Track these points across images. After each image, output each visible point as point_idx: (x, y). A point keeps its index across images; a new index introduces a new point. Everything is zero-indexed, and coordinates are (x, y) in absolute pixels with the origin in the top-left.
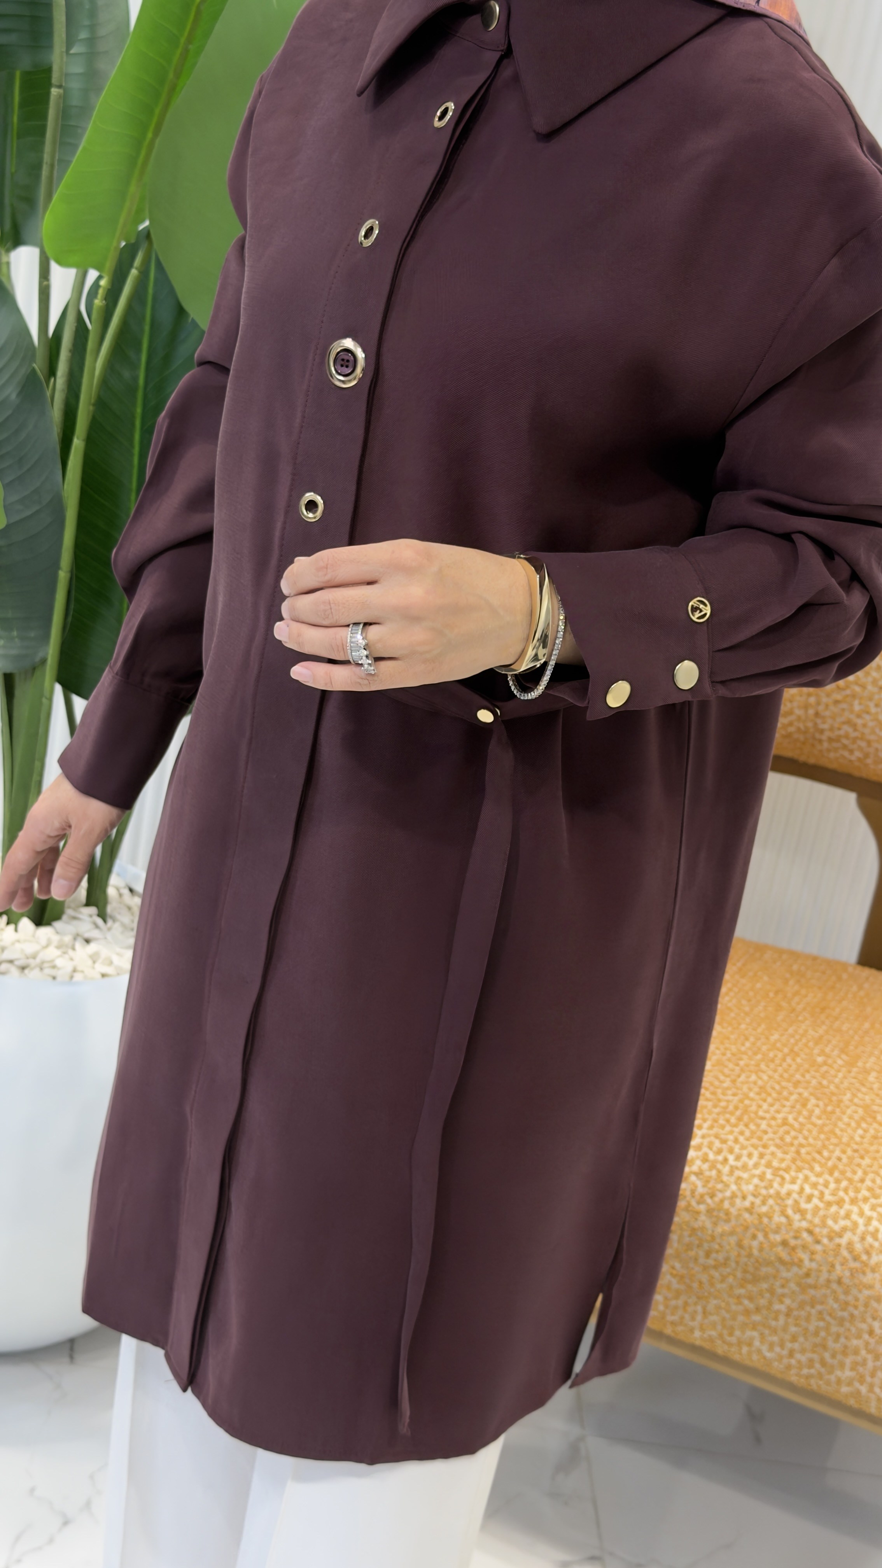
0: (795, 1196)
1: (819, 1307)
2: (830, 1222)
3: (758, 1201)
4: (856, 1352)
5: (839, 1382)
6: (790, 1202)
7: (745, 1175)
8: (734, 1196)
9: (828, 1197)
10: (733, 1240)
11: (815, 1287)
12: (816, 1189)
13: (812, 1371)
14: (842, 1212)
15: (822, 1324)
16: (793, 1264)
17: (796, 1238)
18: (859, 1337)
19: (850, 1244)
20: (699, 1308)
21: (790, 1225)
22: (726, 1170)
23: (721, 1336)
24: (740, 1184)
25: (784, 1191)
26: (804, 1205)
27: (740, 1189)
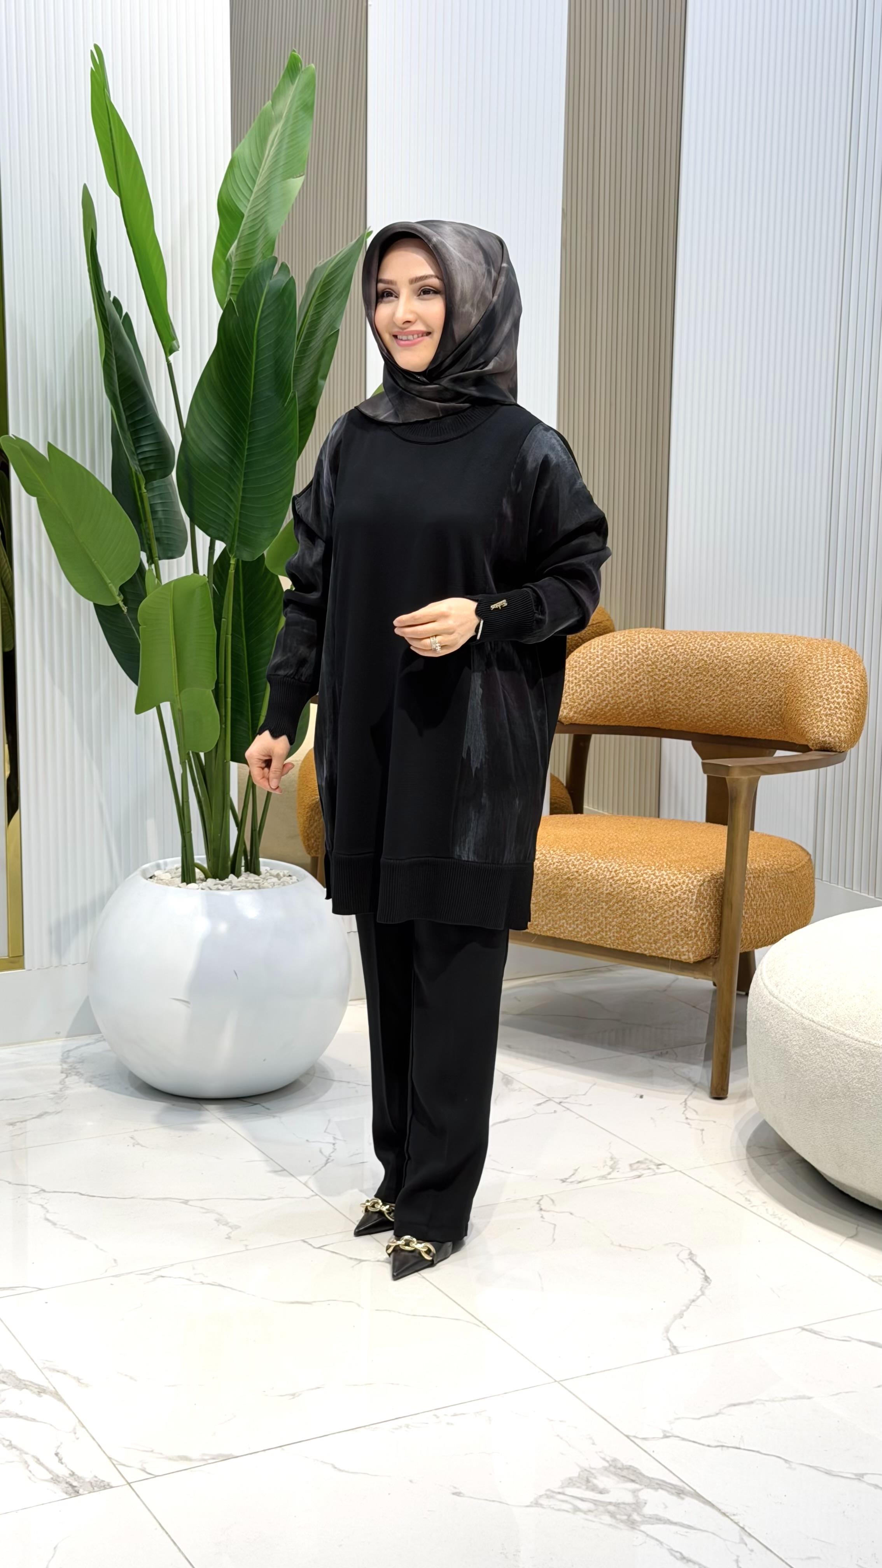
1: (584, 903)
2: (585, 867)
3: (559, 864)
4: (599, 919)
5: (596, 934)
7: (555, 856)
8: (551, 864)
9: (586, 858)
10: (551, 882)
11: (580, 894)
13: (586, 932)
14: (590, 863)
15: (586, 910)
16: (572, 886)
17: (572, 875)
18: (598, 911)
20: (544, 916)
22: (548, 856)
23: (553, 925)
26: (576, 863)
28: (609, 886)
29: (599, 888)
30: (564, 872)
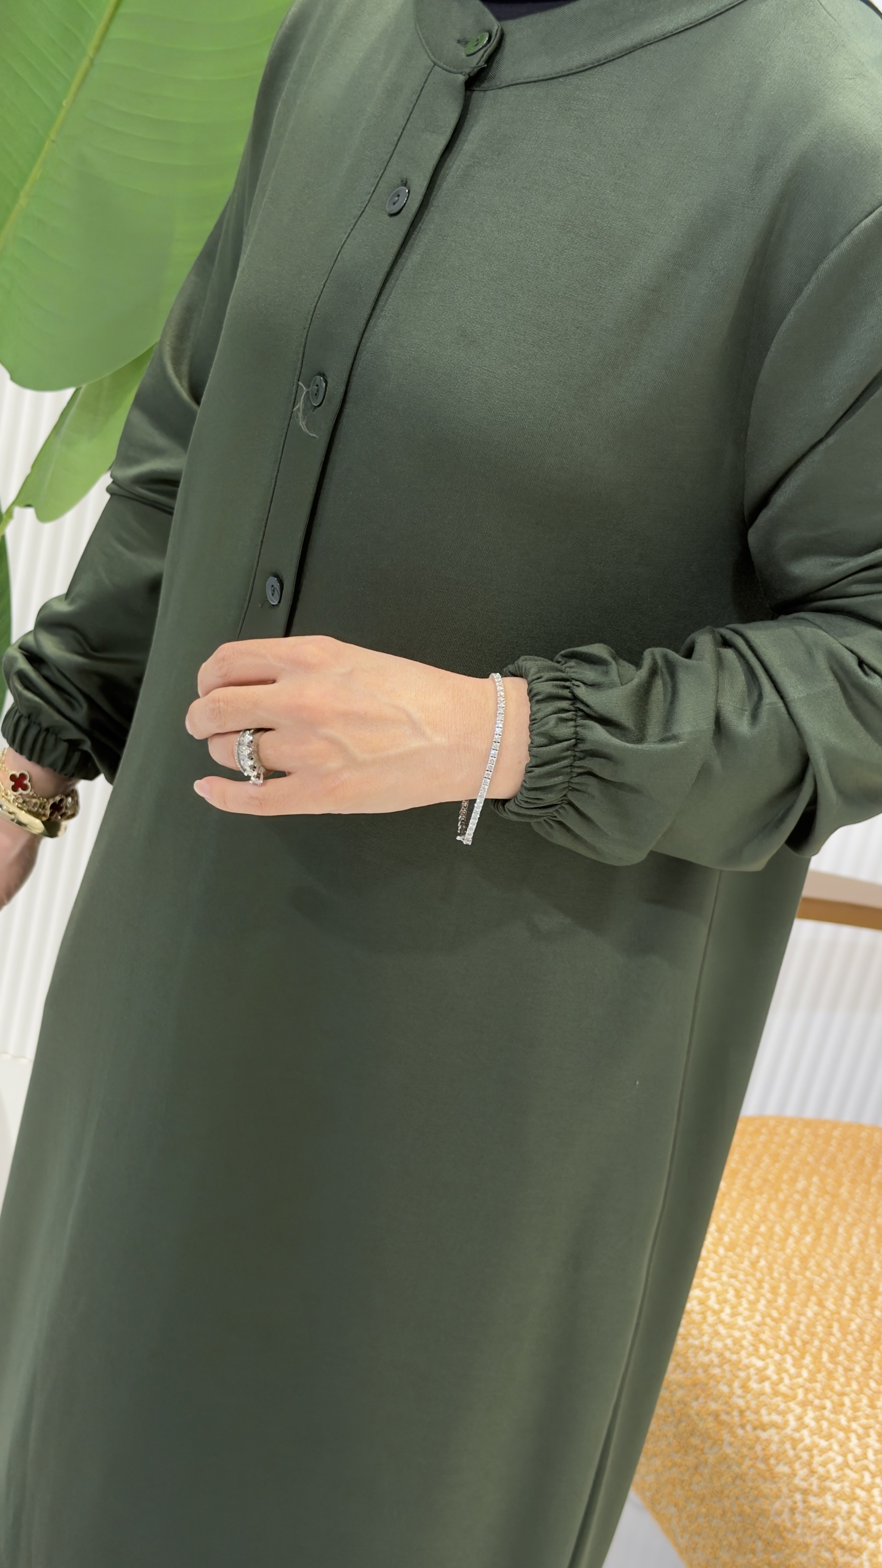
0: (752, 1371)
2: (764, 1411)
3: (717, 1362)
6: (742, 1374)
8: (702, 1348)
9: (783, 1388)
10: (680, 1393)
12: (778, 1374)
14: (782, 1406)
17: (728, 1413)
19: (769, 1442)
21: (730, 1398)
22: (711, 1319)
24: (712, 1338)
25: (746, 1361)
26: (753, 1384)
27: (710, 1342)
28: (786, 1510)
29: (766, 1497)
30: (715, 1392)
